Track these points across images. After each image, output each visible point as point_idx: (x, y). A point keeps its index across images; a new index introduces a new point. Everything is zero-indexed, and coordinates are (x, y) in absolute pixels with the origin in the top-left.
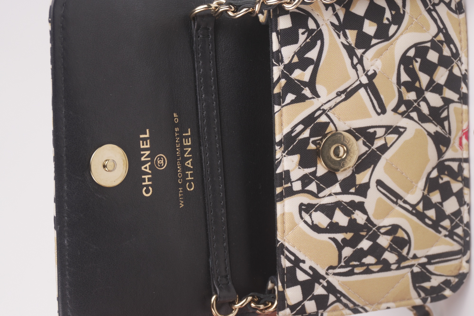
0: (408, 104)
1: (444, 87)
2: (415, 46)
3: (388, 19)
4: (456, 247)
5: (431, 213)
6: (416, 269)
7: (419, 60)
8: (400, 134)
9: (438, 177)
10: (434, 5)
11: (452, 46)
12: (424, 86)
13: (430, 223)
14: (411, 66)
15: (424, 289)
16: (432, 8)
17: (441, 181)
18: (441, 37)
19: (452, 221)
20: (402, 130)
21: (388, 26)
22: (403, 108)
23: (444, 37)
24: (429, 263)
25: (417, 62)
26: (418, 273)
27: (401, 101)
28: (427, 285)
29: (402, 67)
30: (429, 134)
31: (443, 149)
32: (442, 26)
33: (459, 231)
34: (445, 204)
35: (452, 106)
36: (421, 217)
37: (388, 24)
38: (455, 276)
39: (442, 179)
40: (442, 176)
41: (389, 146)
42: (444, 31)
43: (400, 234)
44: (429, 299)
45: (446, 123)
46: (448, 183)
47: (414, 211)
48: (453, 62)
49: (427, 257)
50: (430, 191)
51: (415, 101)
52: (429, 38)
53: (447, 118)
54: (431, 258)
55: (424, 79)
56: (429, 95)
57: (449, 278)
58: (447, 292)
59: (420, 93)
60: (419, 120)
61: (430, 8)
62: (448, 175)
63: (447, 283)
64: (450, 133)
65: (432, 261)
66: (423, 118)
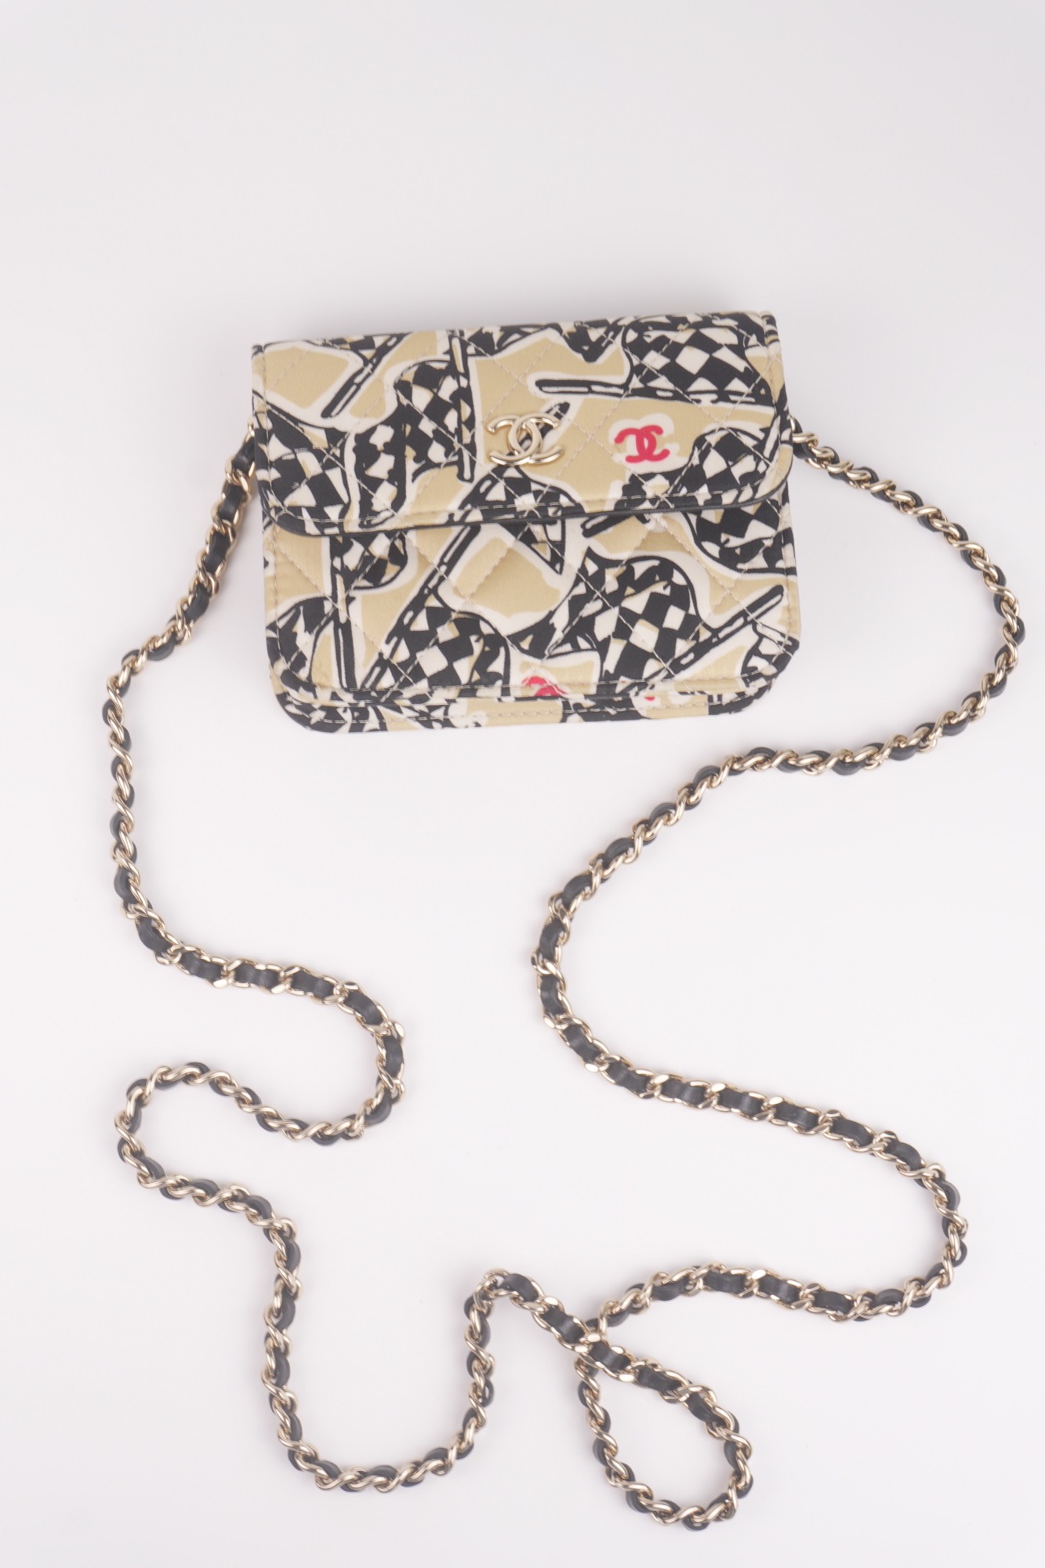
0: (598, 579)
1: (625, 642)
2: (690, 585)
3: (727, 541)
4: (360, 675)
5: (421, 624)
6: (328, 607)
7: (667, 592)
8: (552, 564)
9: (481, 635)
10: (754, 624)
11: (691, 656)
12: (626, 604)
13: (406, 621)
14: (657, 578)
15: (292, 622)
16: (749, 619)
17: (473, 638)
18: (705, 635)
19: (404, 665)
20: (558, 567)
21: (717, 541)
22: (592, 568)
23: (706, 641)
24: (338, 625)
25: (665, 588)
26: (322, 607)
27: (604, 564)
28: (300, 626)
29: (656, 563)
30: (551, 614)
31: (525, 645)
32: (721, 635)
33: (388, 680)
34: (436, 649)
35: (595, 656)
36: (417, 605)
37: (720, 541)
38: (309, 677)
39: (477, 641)
40: (482, 641)
41: (533, 546)
42: (714, 640)
43: (391, 570)
44: (273, 635)
45: (568, 647)
46: (469, 651)
47: (426, 592)
48: (665, 662)
49: (348, 622)
50: (457, 622)
51: (604, 593)
52: (705, 614)
53: (577, 649)
54: (345, 630)
55: (637, 603)
56: (613, 614)
57: (308, 664)
58: (282, 665)
59: (616, 598)
60: (574, 597)
61: (748, 615)
62: (483, 652)
63: (301, 660)
64: (551, 657)
65: (340, 631)
66: (576, 603)
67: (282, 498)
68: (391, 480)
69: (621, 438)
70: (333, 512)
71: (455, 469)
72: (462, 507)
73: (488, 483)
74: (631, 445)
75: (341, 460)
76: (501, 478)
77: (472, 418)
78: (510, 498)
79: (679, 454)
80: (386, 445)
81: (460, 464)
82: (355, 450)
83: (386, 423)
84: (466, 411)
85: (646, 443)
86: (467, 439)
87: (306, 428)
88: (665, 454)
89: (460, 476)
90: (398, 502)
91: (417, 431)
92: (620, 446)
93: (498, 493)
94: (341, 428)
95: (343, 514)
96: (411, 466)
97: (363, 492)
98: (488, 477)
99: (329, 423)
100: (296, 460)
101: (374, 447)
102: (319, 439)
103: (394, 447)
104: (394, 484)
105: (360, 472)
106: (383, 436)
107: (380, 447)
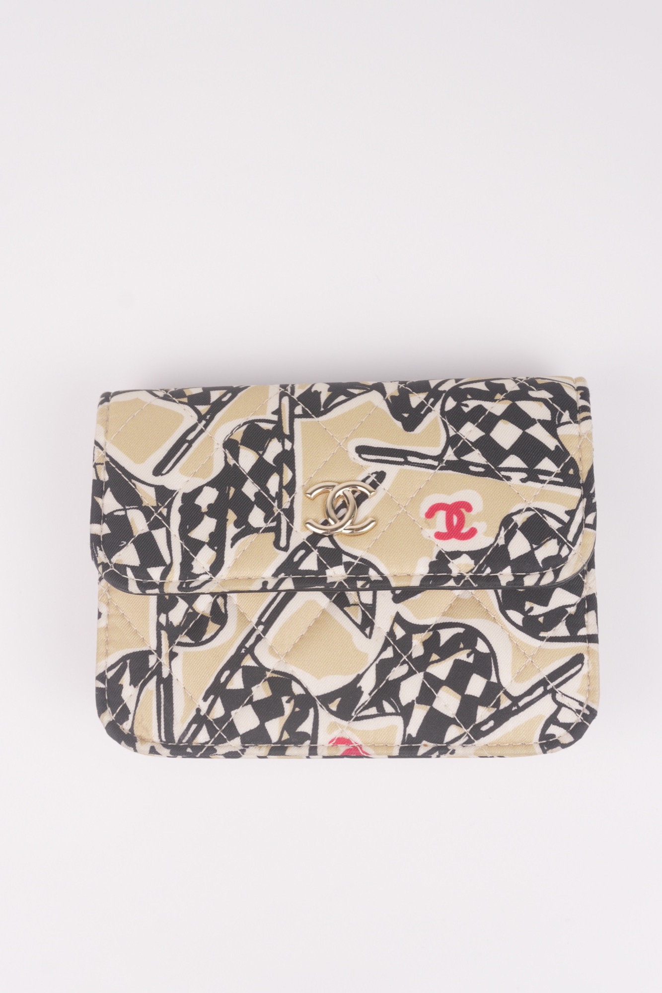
0: (405, 644)
1: (428, 707)
2: (492, 653)
3: (531, 609)
4: (178, 731)
5: (237, 683)
6: (152, 660)
7: (471, 660)
8: (362, 628)
9: (292, 695)
10: (553, 692)
11: (491, 723)
12: (432, 669)
13: (223, 679)
14: (462, 646)
15: (119, 675)
16: (549, 688)
17: (284, 699)
18: (505, 703)
19: (219, 721)
20: (368, 631)
21: (520, 609)
22: (400, 633)
23: (506, 708)
24: (160, 681)
25: (468, 655)
26: (147, 661)
27: (412, 629)
28: (126, 679)
29: (461, 630)
30: (359, 678)
31: (334, 706)
32: (521, 704)
33: (203, 737)
34: (250, 707)
35: (399, 720)
36: (233, 664)
37: (524, 609)
38: (132, 730)
39: (288, 702)
40: (293, 702)
41: (346, 609)
42: (514, 709)
43: (212, 627)
44: (102, 686)
45: (373, 711)
46: (280, 712)
47: (243, 651)
48: (467, 728)
49: (170, 676)
50: (271, 681)
51: (410, 657)
52: (505, 683)
53: (382, 713)
54: (167, 684)
55: (441, 669)
56: (417, 680)
57: (131, 717)
58: (108, 716)
59: (421, 664)
60: (381, 660)
61: (549, 684)
62: (293, 713)
63: (124, 714)
64: (358, 719)
65: (162, 686)
66: (384, 667)
67: (110, 556)
68: (211, 544)
69: (431, 513)
70: (155, 573)
71: (271, 536)
72: (275, 575)
73: (302, 553)
74: (440, 521)
75: (167, 519)
76: (315, 548)
77: (293, 481)
78: (322, 568)
79: (486, 534)
80: (210, 506)
81: (277, 530)
82: (181, 510)
83: (211, 484)
84: (288, 475)
85: (455, 520)
86: (286, 505)
87: (138, 484)
88: (473, 532)
89: (276, 544)
90: (216, 566)
91: (240, 495)
92: (430, 520)
93: (310, 563)
94: (170, 487)
95: (164, 575)
96: (231, 530)
97: (184, 554)
98: (302, 546)
99: (159, 481)
100: (125, 517)
101: (199, 507)
102: (148, 496)
103: (217, 510)
104: (213, 549)
105: (184, 532)
106: (208, 497)
107: (204, 509)
